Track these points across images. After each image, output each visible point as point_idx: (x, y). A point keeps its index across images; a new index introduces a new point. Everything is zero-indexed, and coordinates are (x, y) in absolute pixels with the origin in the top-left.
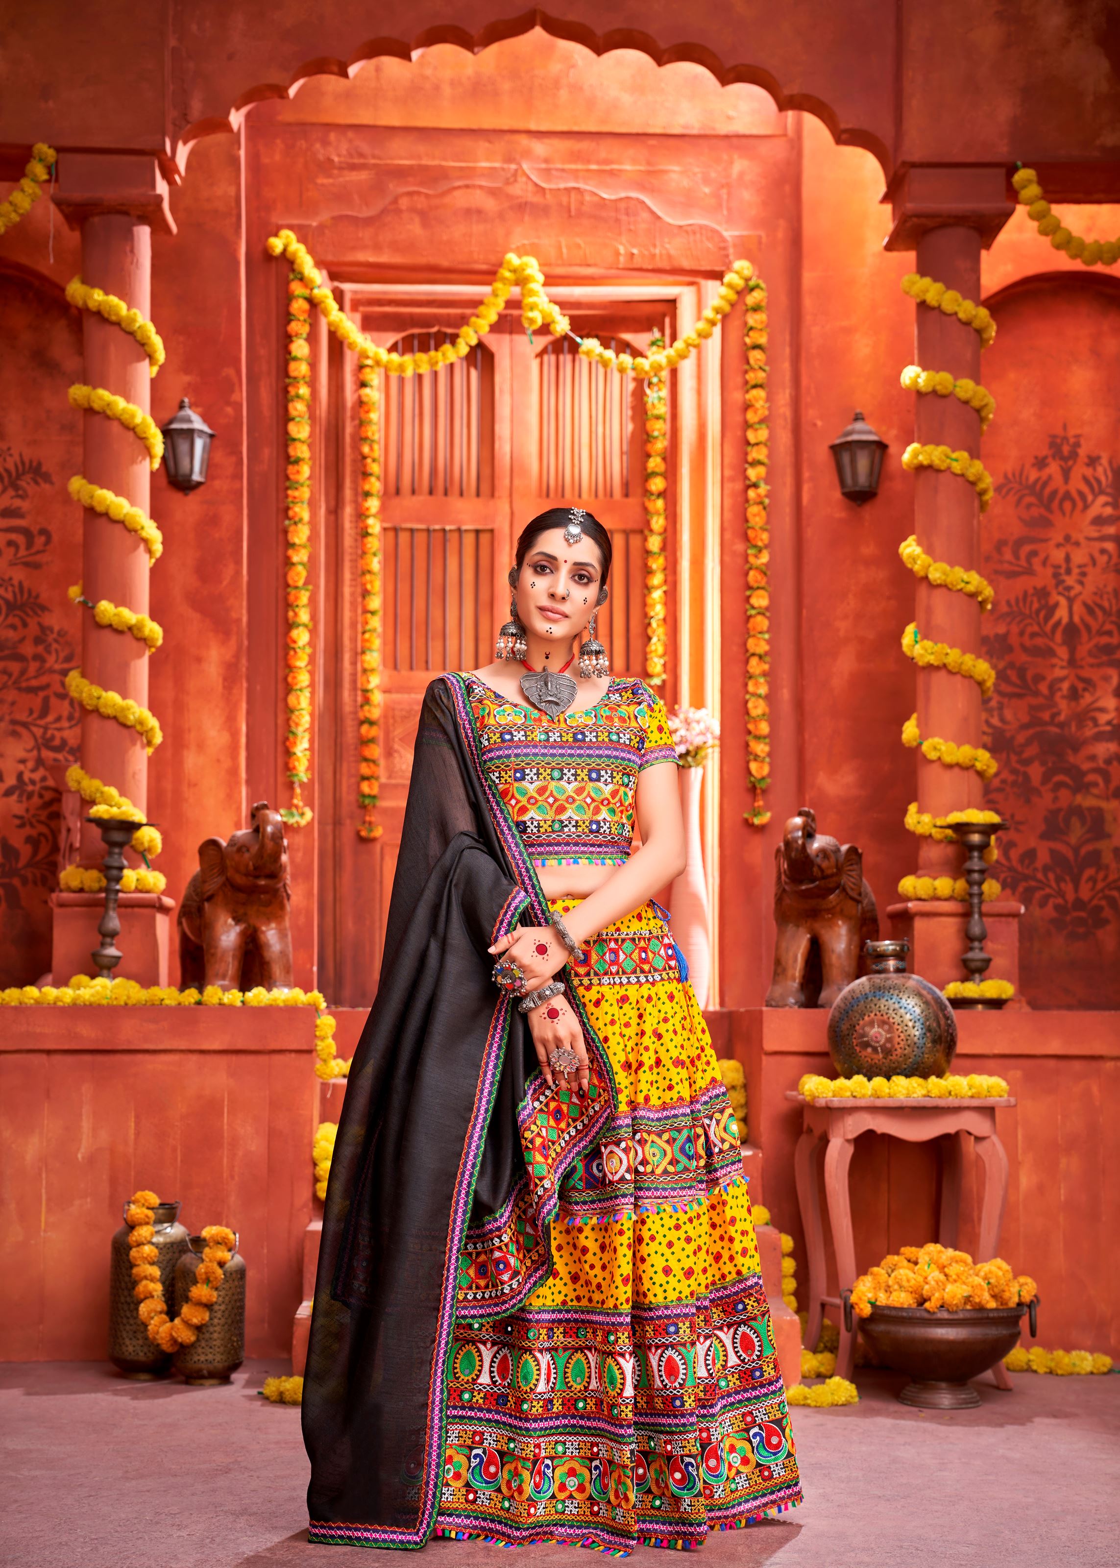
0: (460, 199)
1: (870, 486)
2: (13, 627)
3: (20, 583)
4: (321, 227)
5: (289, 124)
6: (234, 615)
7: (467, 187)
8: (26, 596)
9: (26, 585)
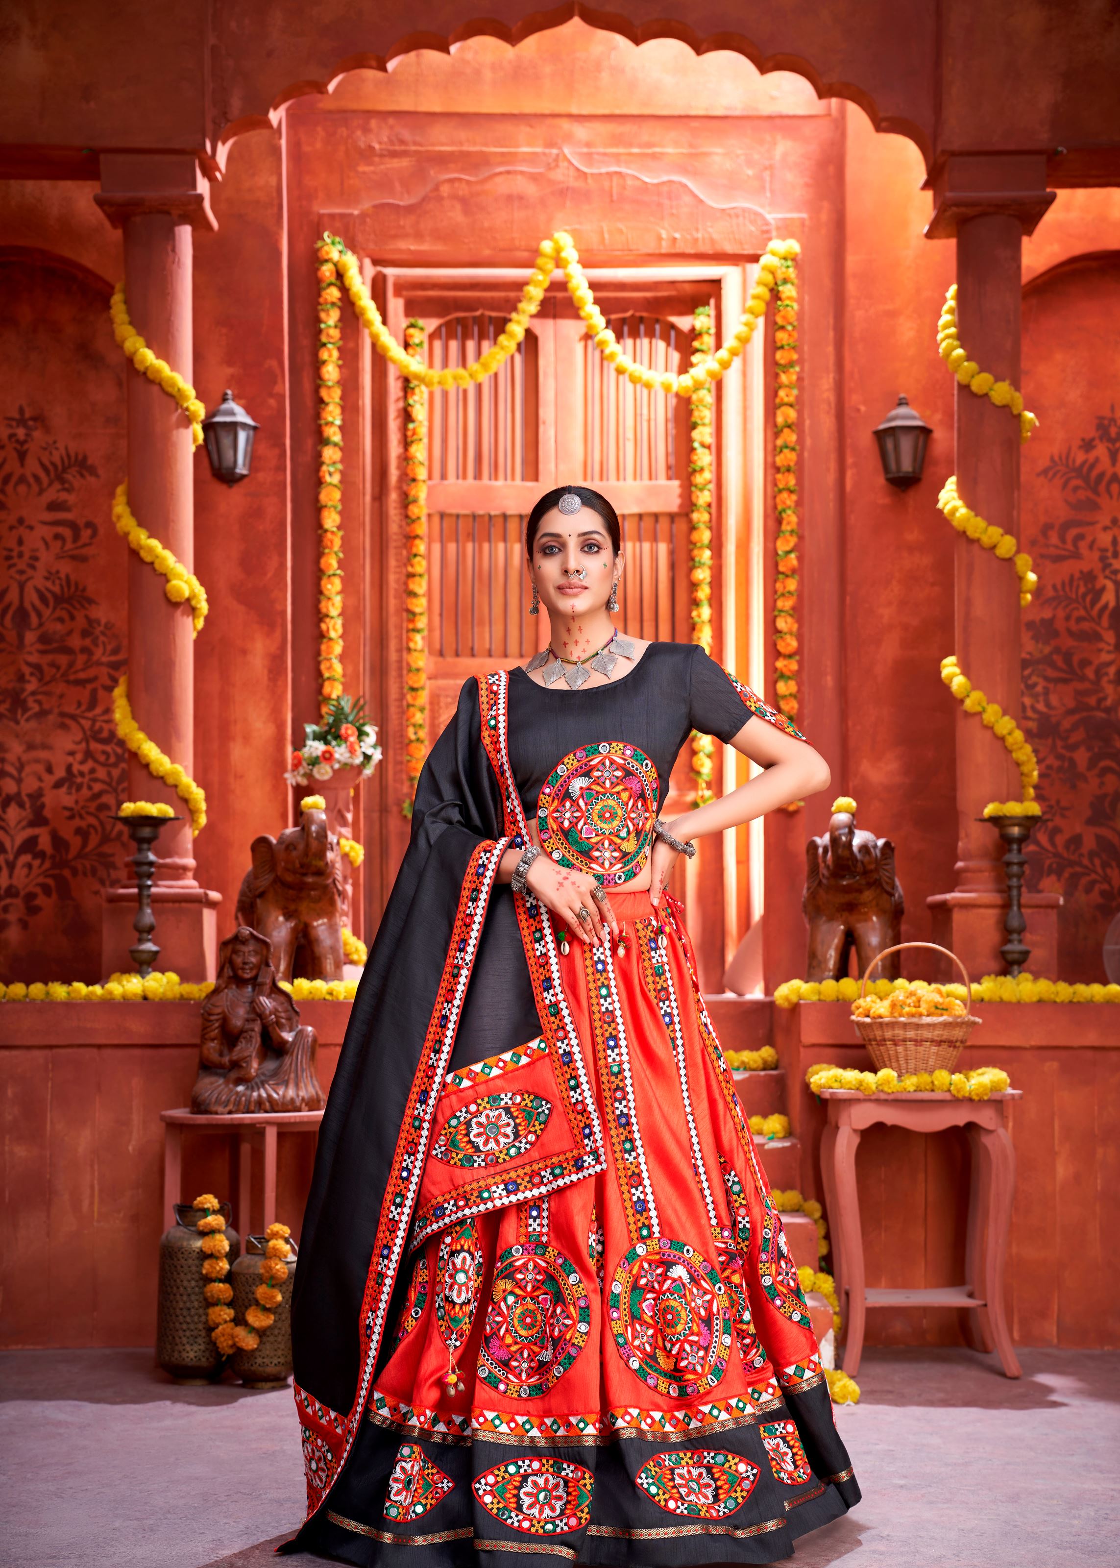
0: (502, 186)
1: (914, 472)
2: (61, 620)
3: (67, 577)
4: (363, 216)
5: (330, 112)
6: (278, 607)
7: (508, 172)
8: (73, 589)
9: (73, 578)
